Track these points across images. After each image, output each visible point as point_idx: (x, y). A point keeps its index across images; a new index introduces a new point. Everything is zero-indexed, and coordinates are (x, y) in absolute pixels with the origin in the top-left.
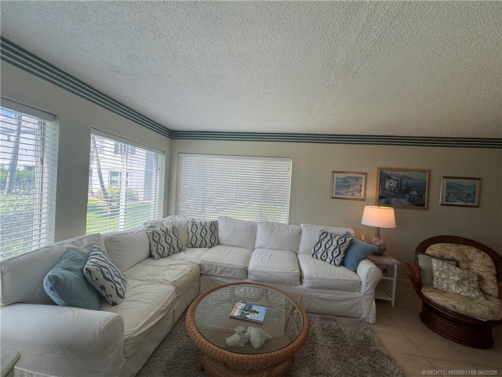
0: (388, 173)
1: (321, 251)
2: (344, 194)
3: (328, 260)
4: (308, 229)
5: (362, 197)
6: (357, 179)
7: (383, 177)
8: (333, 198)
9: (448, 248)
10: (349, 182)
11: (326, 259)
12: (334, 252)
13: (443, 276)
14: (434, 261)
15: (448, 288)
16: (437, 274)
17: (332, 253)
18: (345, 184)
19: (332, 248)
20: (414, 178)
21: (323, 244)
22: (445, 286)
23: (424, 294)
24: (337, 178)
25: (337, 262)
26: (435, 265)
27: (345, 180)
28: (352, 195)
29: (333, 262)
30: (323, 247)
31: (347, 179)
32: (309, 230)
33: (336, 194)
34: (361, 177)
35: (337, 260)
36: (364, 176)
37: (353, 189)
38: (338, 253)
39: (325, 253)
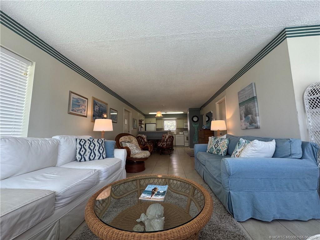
0: (96, 101)
1: (88, 154)
2: (77, 111)
3: (97, 157)
4: (66, 138)
5: (86, 115)
6: (84, 101)
7: (95, 104)
8: (70, 113)
9: (126, 137)
10: (79, 103)
11: (94, 158)
12: (100, 150)
13: (132, 148)
14: (127, 143)
15: (135, 152)
16: (130, 148)
17: (99, 151)
18: (77, 104)
19: (97, 148)
20: (104, 107)
21: (87, 147)
22: (134, 152)
23: (134, 157)
24: (73, 98)
25: (104, 156)
26: (128, 145)
27: (77, 101)
28: (81, 112)
29: (101, 157)
30: (88, 150)
31: (78, 100)
32: (67, 140)
33: (72, 111)
34: (85, 101)
35: (104, 154)
36: (86, 100)
37: (82, 108)
38: (102, 150)
39: (93, 153)
